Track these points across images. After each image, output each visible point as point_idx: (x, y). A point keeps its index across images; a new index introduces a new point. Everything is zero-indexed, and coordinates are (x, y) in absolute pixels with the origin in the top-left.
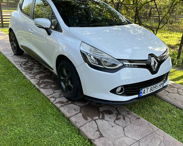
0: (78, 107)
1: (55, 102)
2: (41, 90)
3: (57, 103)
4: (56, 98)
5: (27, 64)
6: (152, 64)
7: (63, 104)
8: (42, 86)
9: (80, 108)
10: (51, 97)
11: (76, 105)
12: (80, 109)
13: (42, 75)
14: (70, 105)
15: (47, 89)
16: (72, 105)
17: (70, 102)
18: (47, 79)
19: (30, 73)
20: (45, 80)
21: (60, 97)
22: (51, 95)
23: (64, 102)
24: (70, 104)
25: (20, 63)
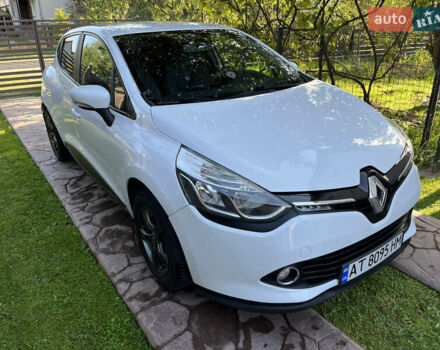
0: (184, 309)
1: (128, 296)
2: (102, 257)
3: (131, 299)
4: (132, 283)
5: (80, 183)
6: (371, 197)
7: (148, 302)
8: (103, 246)
9: (188, 312)
10: (121, 280)
11: (178, 302)
12: (187, 317)
13: (109, 212)
14: (164, 304)
15: (114, 253)
16: (169, 304)
17: (164, 295)
18: (120, 224)
19: (83, 209)
20: (113, 227)
21: (142, 279)
22: (120, 272)
23: (152, 294)
24: (165, 300)
25: (66, 181)
